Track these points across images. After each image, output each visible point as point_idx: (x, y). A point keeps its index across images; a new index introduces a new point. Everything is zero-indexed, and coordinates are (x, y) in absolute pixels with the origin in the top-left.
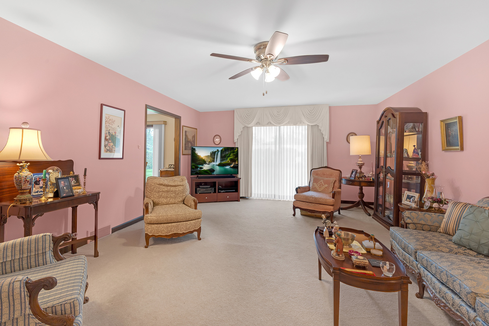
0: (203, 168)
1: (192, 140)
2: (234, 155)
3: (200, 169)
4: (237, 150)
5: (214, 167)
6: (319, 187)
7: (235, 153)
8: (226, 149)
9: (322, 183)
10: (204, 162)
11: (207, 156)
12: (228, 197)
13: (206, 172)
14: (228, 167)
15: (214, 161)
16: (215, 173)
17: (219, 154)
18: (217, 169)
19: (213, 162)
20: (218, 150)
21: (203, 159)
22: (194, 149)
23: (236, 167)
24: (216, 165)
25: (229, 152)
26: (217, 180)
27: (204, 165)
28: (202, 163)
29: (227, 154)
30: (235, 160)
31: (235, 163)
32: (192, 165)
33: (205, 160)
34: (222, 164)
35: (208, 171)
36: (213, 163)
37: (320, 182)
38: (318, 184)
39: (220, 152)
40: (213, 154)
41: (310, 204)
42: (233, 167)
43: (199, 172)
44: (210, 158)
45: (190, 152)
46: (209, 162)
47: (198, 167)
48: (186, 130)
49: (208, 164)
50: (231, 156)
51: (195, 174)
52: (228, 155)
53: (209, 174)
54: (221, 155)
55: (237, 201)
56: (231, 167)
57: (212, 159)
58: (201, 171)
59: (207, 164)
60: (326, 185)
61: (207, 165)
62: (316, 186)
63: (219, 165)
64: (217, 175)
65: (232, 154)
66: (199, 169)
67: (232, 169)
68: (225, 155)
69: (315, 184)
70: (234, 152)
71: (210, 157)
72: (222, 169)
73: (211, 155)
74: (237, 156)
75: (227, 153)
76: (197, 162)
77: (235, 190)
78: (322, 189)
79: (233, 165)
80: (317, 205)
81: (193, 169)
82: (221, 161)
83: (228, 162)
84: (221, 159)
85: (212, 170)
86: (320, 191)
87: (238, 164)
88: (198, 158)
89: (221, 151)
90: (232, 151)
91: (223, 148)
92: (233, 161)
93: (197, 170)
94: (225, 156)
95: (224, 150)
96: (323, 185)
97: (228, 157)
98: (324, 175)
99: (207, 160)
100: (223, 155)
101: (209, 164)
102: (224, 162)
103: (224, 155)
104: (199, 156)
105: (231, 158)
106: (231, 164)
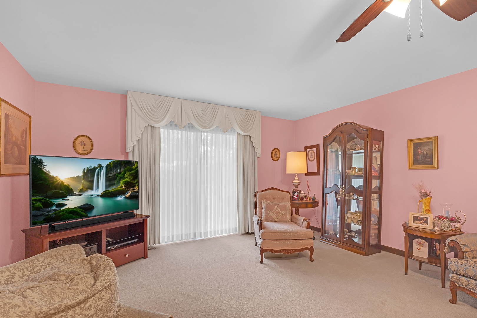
0: (65, 205)
1: (20, 139)
2: (131, 174)
3: (57, 209)
4: (136, 165)
5: (92, 201)
6: (276, 216)
7: (132, 172)
8: (117, 164)
9: (278, 210)
10: (68, 191)
11: (74, 178)
12: (127, 256)
13: (73, 213)
14: (120, 198)
15: (92, 189)
16: (94, 213)
17: (103, 173)
18: (100, 203)
19: (89, 191)
20: (100, 165)
21: (65, 184)
22: (40, 162)
23: (135, 197)
24: (98, 196)
25: (123, 169)
26: (104, 228)
27: (68, 198)
28: (61, 193)
29: (119, 173)
30: (133, 184)
31: (134, 189)
32: (33, 200)
33: (71, 187)
34: (110, 192)
35: (79, 211)
36: (90, 193)
37: (275, 209)
38: (274, 212)
39: (104, 169)
40: (90, 173)
41: (287, 242)
42: (130, 198)
43: (55, 214)
44: (83, 181)
45: (26, 168)
46: (81, 190)
47: (52, 205)
48: (8, 113)
49: (78, 195)
50: (126, 176)
51: (44, 220)
52: (121, 175)
53: (82, 216)
54: (106, 174)
55: (144, 258)
56: (126, 198)
57: (86, 184)
58: (59, 212)
59: (75, 195)
60: (284, 212)
61: (75, 197)
62: (272, 215)
63: (104, 195)
64: (98, 216)
65: (128, 173)
66: (54, 208)
67: (129, 202)
68: (115, 175)
69: (269, 212)
70: (131, 170)
71: (84, 179)
72: (109, 202)
73: (84, 176)
74: (135, 176)
75: (119, 171)
76: (49, 193)
77: (137, 240)
78: (279, 218)
79: (129, 194)
80: (296, 241)
81: (38, 209)
82: (107, 186)
83: (120, 188)
84: (108, 184)
85: (88, 208)
86: (277, 220)
87: (138, 192)
88: (53, 183)
89: (107, 166)
90: (128, 167)
91: (110, 161)
92: (130, 185)
93: (50, 211)
94: (115, 178)
95: (112, 166)
96: (279, 212)
97: (121, 178)
98: (274, 198)
99: (76, 187)
100: (111, 175)
101: (80, 195)
102: (112, 189)
103: (113, 174)
104: (53, 177)
105: (126, 181)
106: (127, 192)
